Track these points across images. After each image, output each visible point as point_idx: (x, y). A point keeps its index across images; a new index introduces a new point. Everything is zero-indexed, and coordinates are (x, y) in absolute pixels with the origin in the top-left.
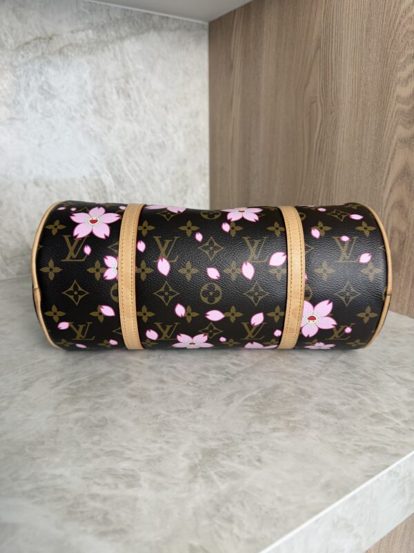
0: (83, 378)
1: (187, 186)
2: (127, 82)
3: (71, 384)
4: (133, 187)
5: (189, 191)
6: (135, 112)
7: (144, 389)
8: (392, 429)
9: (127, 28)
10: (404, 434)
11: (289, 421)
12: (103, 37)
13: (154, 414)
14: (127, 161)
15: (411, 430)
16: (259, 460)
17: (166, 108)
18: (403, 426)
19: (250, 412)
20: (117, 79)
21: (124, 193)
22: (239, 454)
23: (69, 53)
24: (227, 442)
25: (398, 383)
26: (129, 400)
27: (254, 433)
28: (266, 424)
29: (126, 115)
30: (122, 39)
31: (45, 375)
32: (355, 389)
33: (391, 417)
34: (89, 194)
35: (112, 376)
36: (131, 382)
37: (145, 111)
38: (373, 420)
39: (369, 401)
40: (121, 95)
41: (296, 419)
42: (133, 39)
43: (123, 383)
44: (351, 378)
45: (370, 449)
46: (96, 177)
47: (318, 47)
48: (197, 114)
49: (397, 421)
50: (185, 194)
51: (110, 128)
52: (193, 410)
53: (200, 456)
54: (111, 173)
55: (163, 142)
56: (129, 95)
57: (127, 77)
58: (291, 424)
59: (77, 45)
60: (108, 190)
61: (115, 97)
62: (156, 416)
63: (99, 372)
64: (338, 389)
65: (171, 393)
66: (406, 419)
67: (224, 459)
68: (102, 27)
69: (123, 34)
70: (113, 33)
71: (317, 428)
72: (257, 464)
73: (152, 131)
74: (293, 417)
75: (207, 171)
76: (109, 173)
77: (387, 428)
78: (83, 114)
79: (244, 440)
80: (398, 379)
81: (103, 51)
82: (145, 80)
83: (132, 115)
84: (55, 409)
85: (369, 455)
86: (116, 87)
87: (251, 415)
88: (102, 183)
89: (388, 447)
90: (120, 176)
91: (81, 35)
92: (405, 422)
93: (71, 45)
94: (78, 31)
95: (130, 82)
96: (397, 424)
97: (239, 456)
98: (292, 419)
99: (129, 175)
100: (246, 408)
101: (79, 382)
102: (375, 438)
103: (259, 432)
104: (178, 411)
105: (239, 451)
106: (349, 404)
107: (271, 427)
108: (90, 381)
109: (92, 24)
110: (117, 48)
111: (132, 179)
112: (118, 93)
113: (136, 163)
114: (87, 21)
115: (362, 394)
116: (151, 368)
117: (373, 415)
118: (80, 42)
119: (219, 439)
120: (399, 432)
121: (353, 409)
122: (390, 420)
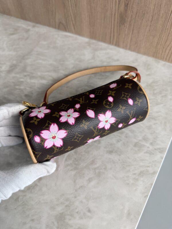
8: (147, 152)
10: (153, 154)
11: (95, 169)
15: (155, 149)
16: (89, 211)
18: (151, 148)
19: (72, 170)
22: (77, 210)
24: (67, 203)
27: (79, 188)
28: (84, 177)
33: (144, 143)
38: (136, 149)
39: (130, 134)
41: (98, 165)
45: (141, 174)
49: (148, 145)
53: (56, 223)
58: (97, 171)
66: (151, 141)
67: (70, 220)
71: (111, 169)
72: (89, 214)
74: (96, 164)
77: (145, 153)
79: (75, 197)
85: (142, 179)
87: (73, 173)
89: (148, 168)
92: (151, 144)
96: (148, 148)
97: (77, 213)
98: (96, 166)
100: (69, 167)
102: (142, 164)
103: (82, 187)
105: (76, 209)
106: (121, 140)
107: (87, 179)
117: (136, 145)
119: (62, 203)
120: (151, 153)
121: (124, 144)
122: (144, 146)
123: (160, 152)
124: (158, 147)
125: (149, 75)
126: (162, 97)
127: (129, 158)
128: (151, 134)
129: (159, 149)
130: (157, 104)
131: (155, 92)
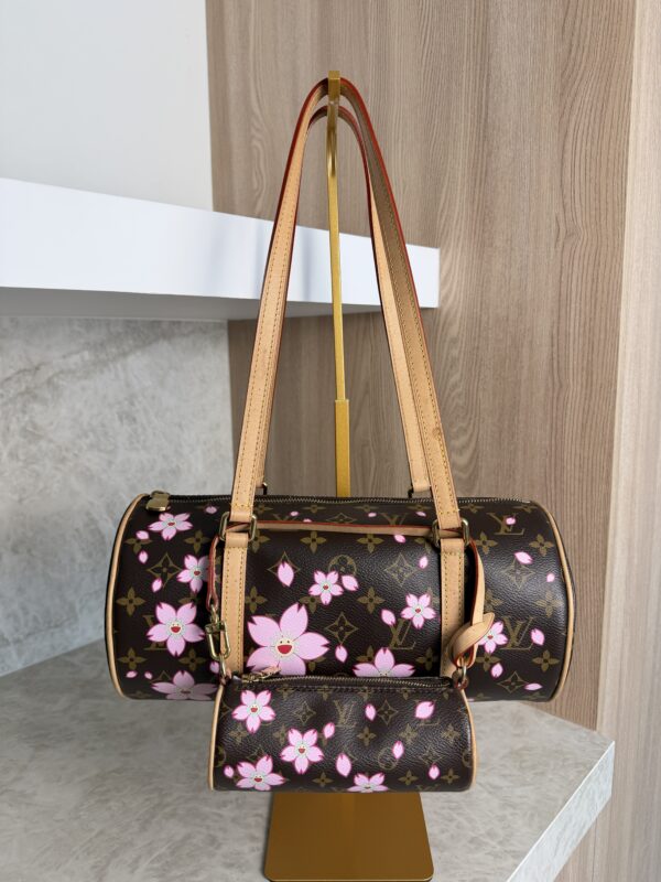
0: (163, 850)
2: (132, 404)
3: (152, 862)
6: (142, 438)
7: (238, 854)
8: (489, 854)
9: (131, 342)
10: (501, 857)
12: (103, 356)
17: (180, 426)
18: (499, 848)
20: (119, 403)
23: (61, 382)
25: (490, 793)
26: (227, 872)
29: (131, 443)
30: (125, 355)
31: (114, 854)
33: (487, 840)
34: (83, 549)
35: (195, 841)
36: (219, 846)
37: (154, 434)
38: (472, 846)
39: (465, 823)
40: (125, 421)
42: (139, 353)
43: (211, 848)
46: (93, 527)
47: (367, 392)
48: (218, 426)
49: (493, 843)
51: (110, 463)
54: (112, 518)
55: (178, 466)
56: (134, 420)
57: (131, 399)
59: (71, 372)
61: (117, 423)
63: (178, 838)
64: (435, 812)
66: (501, 839)
68: (102, 345)
69: (127, 349)
70: (114, 350)
73: (164, 456)
77: (486, 854)
78: (76, 452)
80: (488, 786)
81: (102, 372)
82: (153, 398)
83: (138, 442)
86: (118, 413)
88: (100, 532)
89: (488, 877)
91: (75, 359)
92: (500, 843)
93: (62, 372)
94: (70, 354)
95: (136, 403)
96: (494, 847)
101: (160, 856)
102: (477, 869)
106: (447, 831)
108: (173, 853)
109: (89, 344)
110: (119, 366)
112: (121, 419)
114: (82, 341)
115: (457, 814)
116: (234, 820)
117: (472, 841)
118: (73, 367)
120: (496, 856)
121: (452, 836)
122: (487, 844)
123: (513, 857)
124: (512, 848)
125: (518, 735)
126: (536, 774)
127: (456, 857)
128: (503, 828)
129: (514, 852)
130: (524, 785)
131: (524, 765)
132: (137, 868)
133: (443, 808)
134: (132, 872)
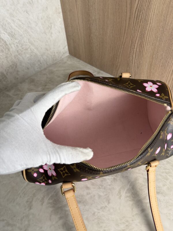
1: (51, 23)
3: (49, 199)
4: (21, 36)
5: (53, 26)
7: (82, 196)
13: (92, 213)
14: (13, 20)
21: (17, 41)
31: (34, 195)
32: (166, 173)
44: (163, 165)
50: (51, 29)
52: (107, 206)
54: (6, 32)
60: (8, 43)
62: (94, 214)
63: (58, 187)
64: (160, 175)
65: (94, 196)
75: (60, 10)
76: (5, 33)
84: (50, 220)
90: (12, 32)
99: (17, 29)
101: (52, 196)
104: (101, 208)
111: (19, 30)
113: (19, 19)
115: (169, 176)
132: (43, 202)
133: (163, 173)
134: (42, 204)
